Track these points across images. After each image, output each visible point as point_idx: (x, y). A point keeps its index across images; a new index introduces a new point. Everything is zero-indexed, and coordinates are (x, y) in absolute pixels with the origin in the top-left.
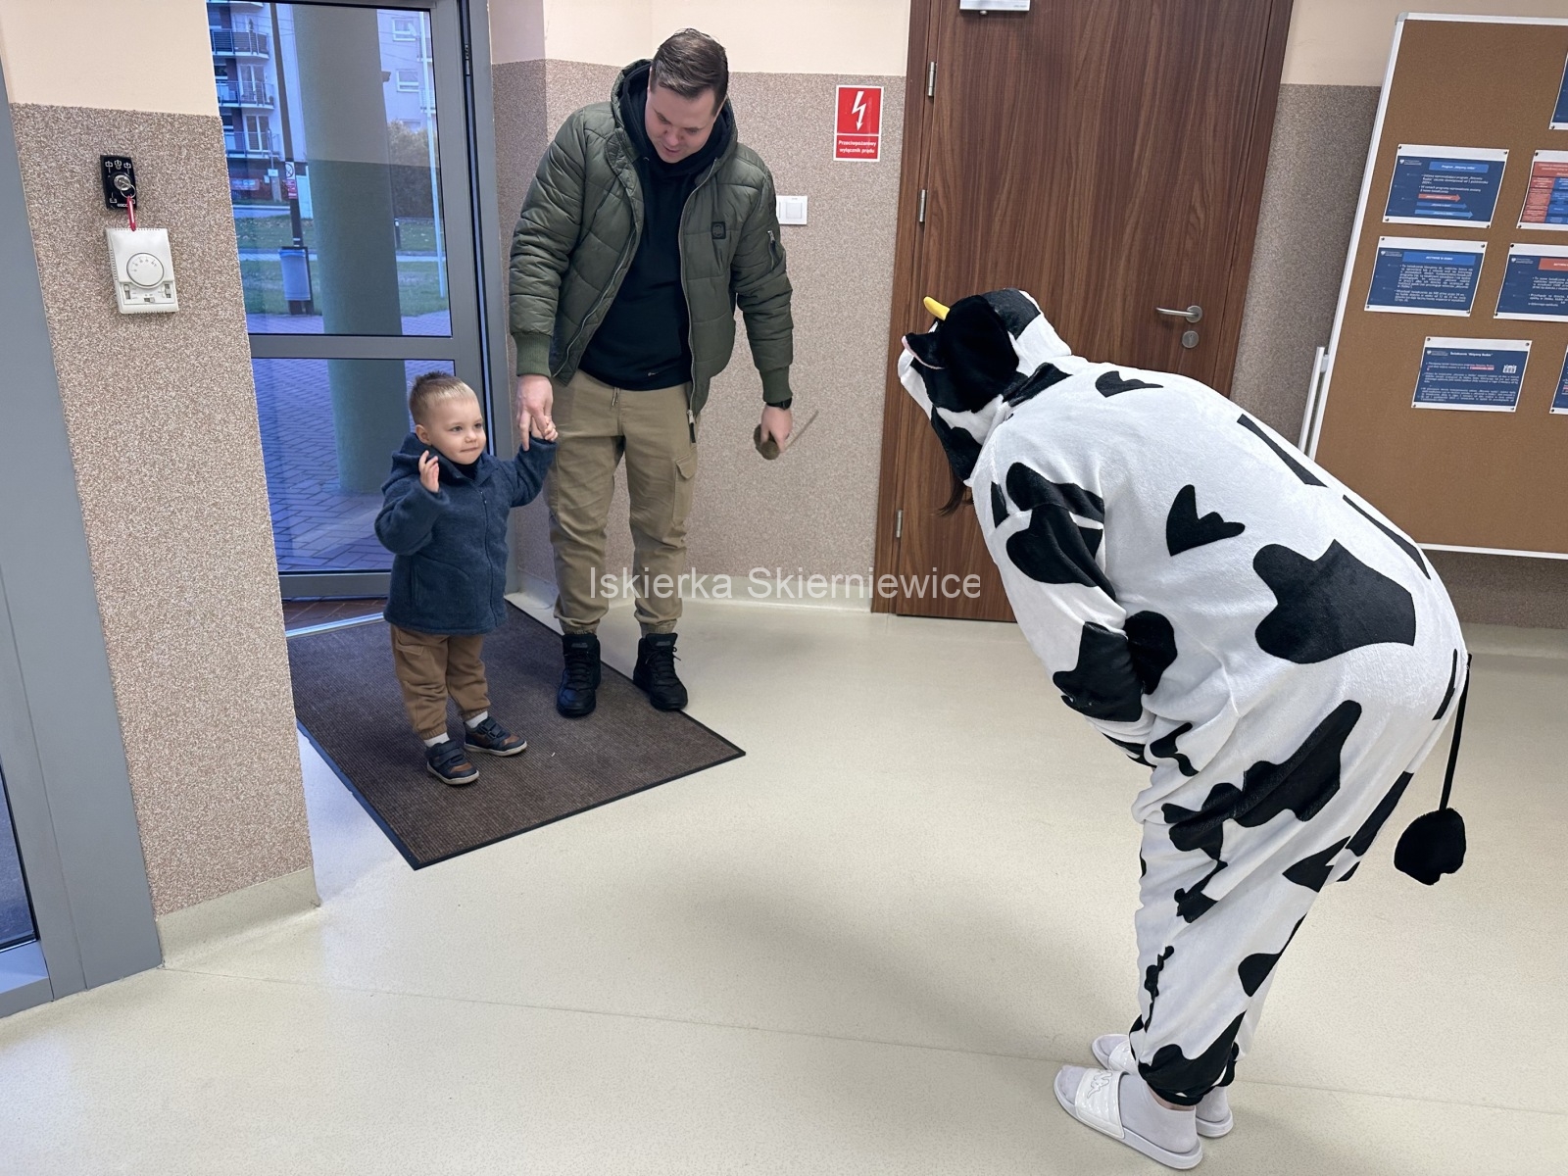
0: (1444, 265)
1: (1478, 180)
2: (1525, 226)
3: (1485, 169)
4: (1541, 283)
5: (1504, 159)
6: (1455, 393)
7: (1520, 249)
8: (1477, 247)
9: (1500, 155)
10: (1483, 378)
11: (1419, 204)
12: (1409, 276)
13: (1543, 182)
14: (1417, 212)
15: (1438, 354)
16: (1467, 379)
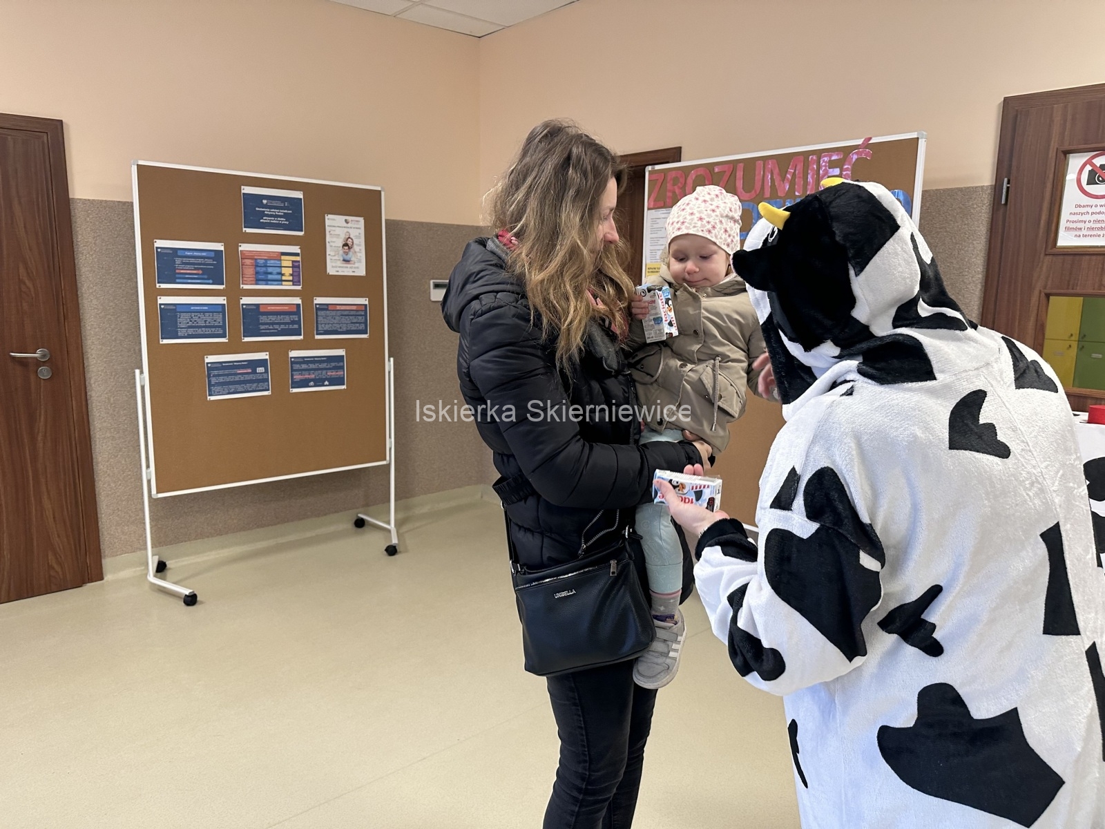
0: (204, 312)
1: (210, 261)
2: (246, 287)
3: (212, 255)
4: (263, 319)
5: (222, 248)
6: (232, 388)
7: (245, 300)
8: (221, 300)
9: (219, 247)
10: (247, 377)
11: (177, 276)
12: (183, 320)
13: (248, 262)
14: (178, 281)
15: (215, 365)
16: (237, 378)
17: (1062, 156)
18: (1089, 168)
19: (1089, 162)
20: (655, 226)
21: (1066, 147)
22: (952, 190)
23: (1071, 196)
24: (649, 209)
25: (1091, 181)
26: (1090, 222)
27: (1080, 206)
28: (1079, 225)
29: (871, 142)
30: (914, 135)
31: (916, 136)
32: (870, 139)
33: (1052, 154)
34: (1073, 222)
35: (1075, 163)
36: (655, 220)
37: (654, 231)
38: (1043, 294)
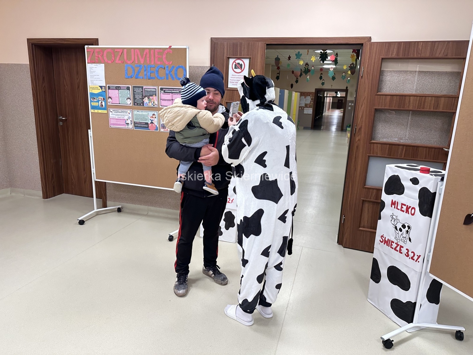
17: (228, 59)
18: (234, 63)
19: (234, 62)
20: (92, 70)
21: (228, 56)
22: (198, 66)
23: (231, 72)
24: (88, 63)
25: (235, 68)
26: (236, 80)
27: (233, 75)
28: (234, 81)
29: (172, 47)
30: (185, 47)
31: (186, 47)
32: (171, 46)
33: (225, 58)
34: (232, 80)
35: (231, 61)
36: (91, 68)
37: (91, 72)
38: (225, 103)
